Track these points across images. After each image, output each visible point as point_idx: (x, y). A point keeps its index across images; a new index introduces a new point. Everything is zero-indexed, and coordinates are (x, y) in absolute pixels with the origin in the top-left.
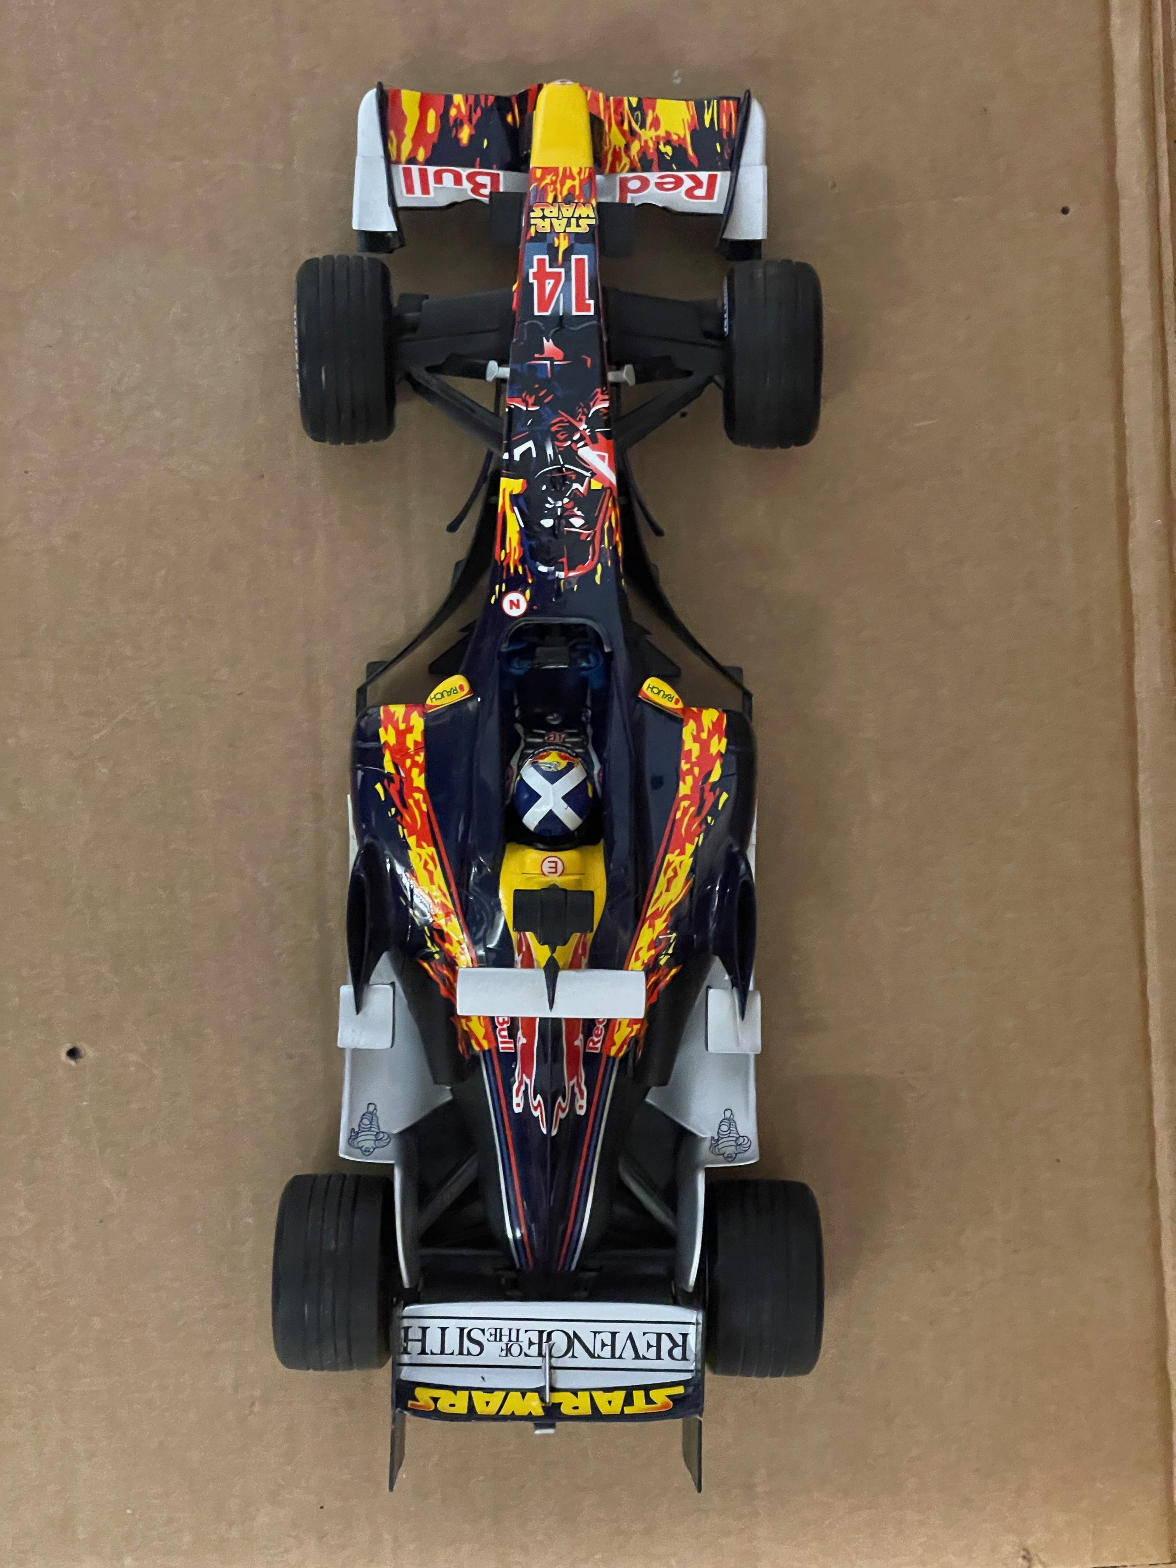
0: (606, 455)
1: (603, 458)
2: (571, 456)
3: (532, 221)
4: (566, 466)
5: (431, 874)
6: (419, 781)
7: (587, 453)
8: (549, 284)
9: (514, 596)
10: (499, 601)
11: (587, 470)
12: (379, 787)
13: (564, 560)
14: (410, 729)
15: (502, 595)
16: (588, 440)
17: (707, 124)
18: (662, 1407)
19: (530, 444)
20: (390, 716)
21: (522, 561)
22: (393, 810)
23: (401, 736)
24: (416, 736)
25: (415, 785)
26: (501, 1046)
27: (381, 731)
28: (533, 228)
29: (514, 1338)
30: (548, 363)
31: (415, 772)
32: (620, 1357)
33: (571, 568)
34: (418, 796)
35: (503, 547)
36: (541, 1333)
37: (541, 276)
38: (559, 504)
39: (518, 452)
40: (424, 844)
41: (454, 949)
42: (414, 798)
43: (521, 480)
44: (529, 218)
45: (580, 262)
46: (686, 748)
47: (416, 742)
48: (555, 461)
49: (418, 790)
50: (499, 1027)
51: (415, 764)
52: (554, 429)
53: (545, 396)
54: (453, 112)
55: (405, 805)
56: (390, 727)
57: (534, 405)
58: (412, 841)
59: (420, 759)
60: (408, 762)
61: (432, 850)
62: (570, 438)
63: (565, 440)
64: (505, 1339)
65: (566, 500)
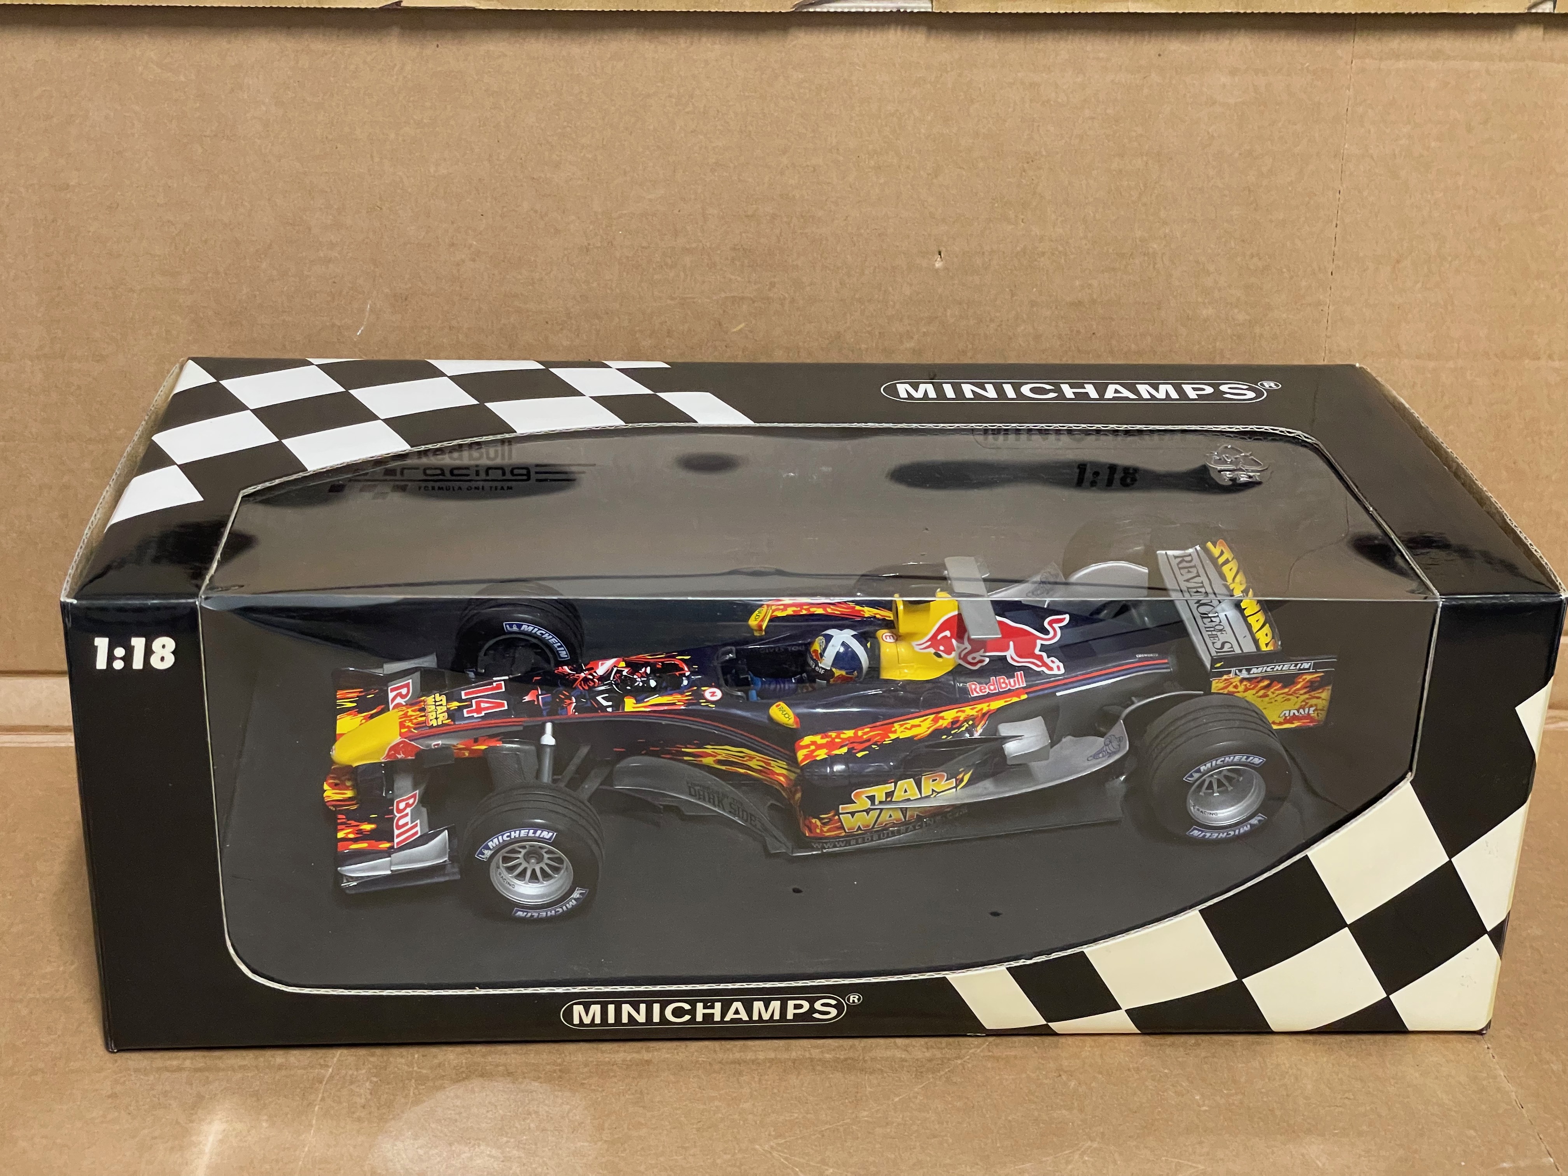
0: (600, 663)
1: (602, 664)
2: (603, 679)
3: (440, 723)
4: (611, 679)
5: (913, 726)
6: (850, 733)
7: (601, 670)
8: (483, 705)
9: (707, 695)
11: (612, 670)
12: (859, 755)
13: (677, 674)
14: (813, 743)
16: (592, 672)
17: (355, 704)
18: (1223, 545)
19: (599, 698)
20: (806, 757)
21: (682, 693)
22: (873, 746)
23: (819, 747)
24: (818, 739)
25: (852, 735)
26: (1022, 686)
27: (818, 758)
28: (444, 722)
29: (1213, 629)
30: (540, 697)
31: (842, 736)
32: (1202, 583)
33: (683, 669)
34: (860, 733)
35: (674, 704)
36: (1202, 618)
37: (479, 710)
38: (639, 679)
39: (605, 703)
40: (893, 729)
41: (962, 716)
42: (862, 736)
43: (625, 700)
44: (438, 726)
45: (466, 694)
46: (792, 613)
47: (822, 738)
48: (610, 684)
49: (856, 734)
51: (838, 737)
52: (587, 688)
53: (564, 695)
54: (351, 836)
55: (868, 740)
56: (815, 754)
57: (571, 699)
58: (893, 736)
59: (834, 735)
60: (837, 740)
61: (896, 725)
62: (592, 680)
63: (594, 682)
64: (1214, 633)
65: (635, 677)
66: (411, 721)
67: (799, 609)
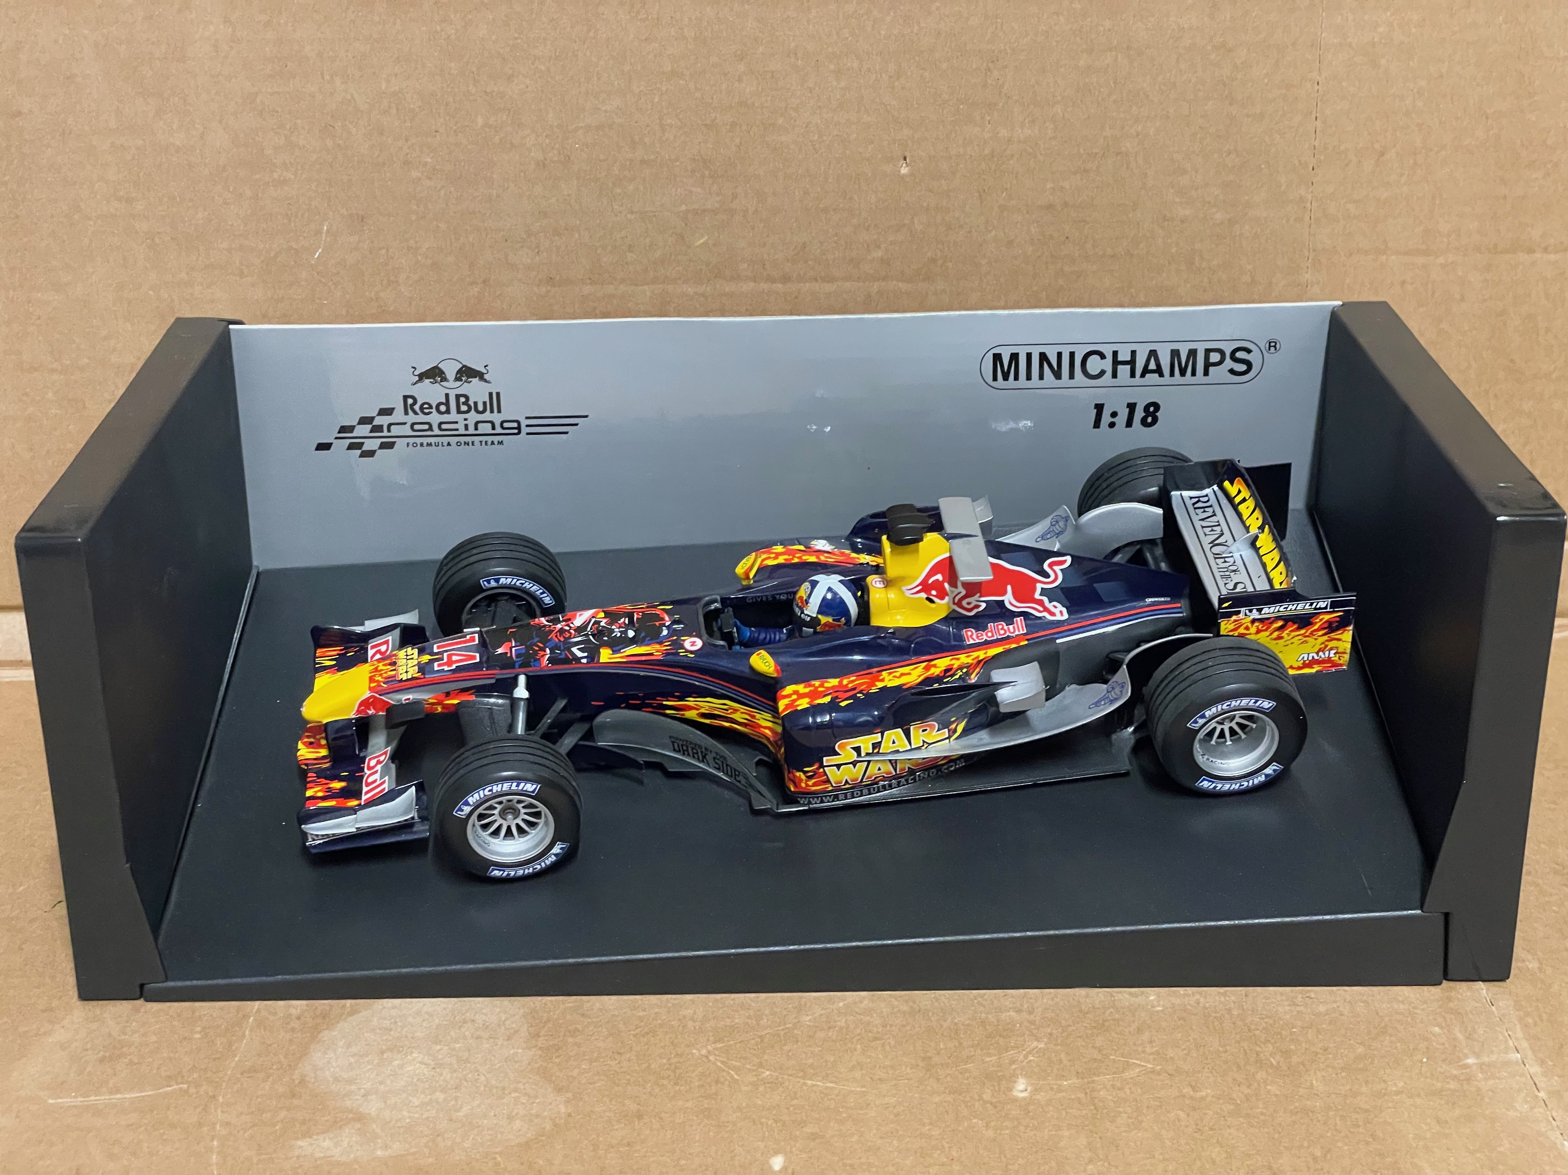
0: (578, 614)
1: (580, 615)
2: (580, 630)
4: (589, 629)
5: (902, 675)
6: (834, 682)
7: (578, 621)
8: (454, 658)
9: (687, 645)
10: (691, 652)
11: (590, 620)
12: (843, 704)
13: (657, 624)
14: (796, 692)
15: (687, 651)
16: (570, 622)
17: (335, 662)
18: (1240, 484)
19: (575, 650)
20: (787, 706)
21: (661, 643)
22: (858, 695)
23: (801, 696)
24: (801, 688)
25: (837, 684)
26: (1022, 632)
27: (799, 708)
28: (414, 676)
30: (513, 649)
31: (826, 685)
32: (1218, 522)
33: (663, 619)
34: (845, 682)
35: (651, 654)
36: (1216, 558)
38: (617, 630)
39: (579, 654)
40: (881, 678)
41: (956, 664)
42: (848, 684)
43: (601, 650)
45: (438, 647)
46: (783, 561)
47: (805, 687)
48: (587, 635)
49: (840, 682)
50: (1008, 634)
51: (822, 686)
52: (562, 639)
53: (538, 646)
55: (854, 689)
56: (796, 704)
57: (545, 651)
58: (880, 685)
59: (817, 683)
60: (820, 689)
61: (884, 674)
62: (568, 631)
63: (571, 633)
65: (613, 627)
66: (381, 675)
67: (791, 557)
